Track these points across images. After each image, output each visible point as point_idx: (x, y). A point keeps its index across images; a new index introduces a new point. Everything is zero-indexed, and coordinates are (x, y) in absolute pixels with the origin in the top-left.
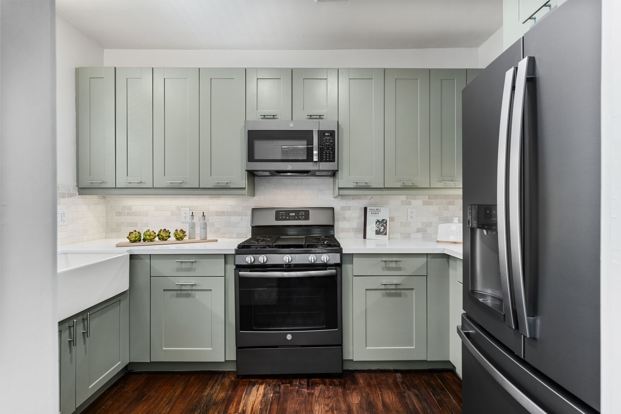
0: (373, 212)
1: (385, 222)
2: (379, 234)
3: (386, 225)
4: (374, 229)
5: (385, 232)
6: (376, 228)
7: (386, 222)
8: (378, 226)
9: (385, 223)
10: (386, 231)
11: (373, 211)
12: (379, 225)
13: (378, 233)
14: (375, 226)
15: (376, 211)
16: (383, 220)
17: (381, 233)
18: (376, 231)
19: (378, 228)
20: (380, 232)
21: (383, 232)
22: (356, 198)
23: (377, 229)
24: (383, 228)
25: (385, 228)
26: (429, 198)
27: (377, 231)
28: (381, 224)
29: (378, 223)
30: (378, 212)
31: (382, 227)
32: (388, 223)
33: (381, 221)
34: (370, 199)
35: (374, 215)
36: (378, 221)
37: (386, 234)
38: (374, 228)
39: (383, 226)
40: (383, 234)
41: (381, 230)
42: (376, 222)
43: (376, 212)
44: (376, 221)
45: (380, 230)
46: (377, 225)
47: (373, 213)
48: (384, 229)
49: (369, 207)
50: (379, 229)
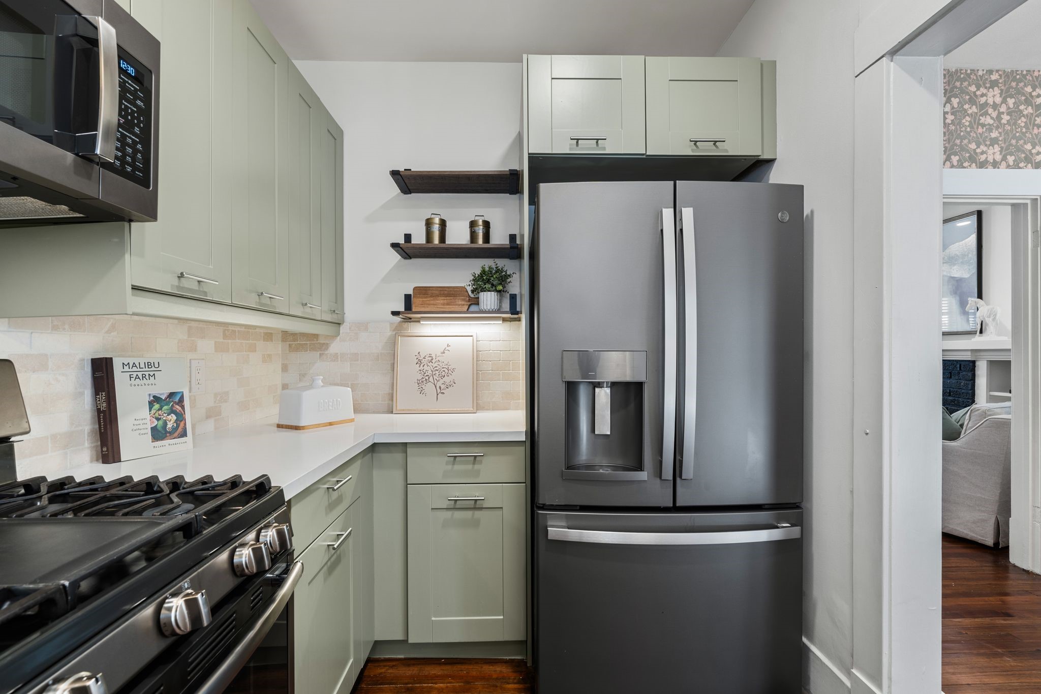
0: (135, 374)
1: (177, 400)
2: (162, 439)
3: (183, 407)
4: (145, 426)
5: (180, 429)
6: (153, 422)
7: (181, 401)
8: (157, 415)
9: (177, 404)
10: (185, 424)
11: (135, 369)
12: (159, 410)
13: (158, 434)
14: (148, 417)
15: (147, 369)
16: (171, 395)
17: (170, 433)
18: (154, 429)
19: (158, 419)
20: (166, 432)
21: (175, 429)
22: (67, 327)
23: (156, 422)
24: (173, 417)
25: (180, 418)
26: (225, 337)
27: (157, 430)
28: (165, 407)
29: (157, 406)
30: (152, 373)
31: (170, 417)
32: (187, 403)
33: (166, 399)
34: (109, 332)
35: (142, 382)
36: (156, 399)
37: (184, 434)
38: (144, 421)
39: (172, 411)
40: (176, 434)
41: (170, 425)
42: (151, 404)
43: (147, 374)
44: (147, 399)
45: (165, 424)
46: (153, 411)
47: (137, 377)
48: (176, 421)
49: (119, 356)
50: (161, 422)
